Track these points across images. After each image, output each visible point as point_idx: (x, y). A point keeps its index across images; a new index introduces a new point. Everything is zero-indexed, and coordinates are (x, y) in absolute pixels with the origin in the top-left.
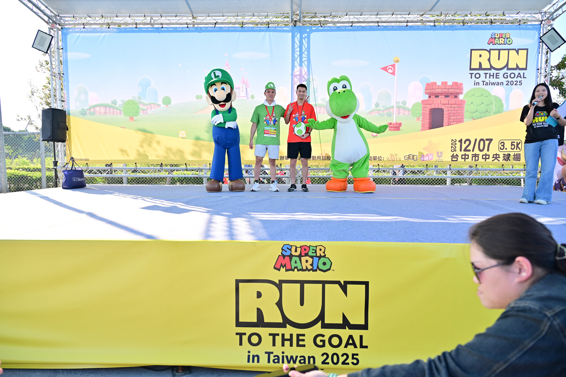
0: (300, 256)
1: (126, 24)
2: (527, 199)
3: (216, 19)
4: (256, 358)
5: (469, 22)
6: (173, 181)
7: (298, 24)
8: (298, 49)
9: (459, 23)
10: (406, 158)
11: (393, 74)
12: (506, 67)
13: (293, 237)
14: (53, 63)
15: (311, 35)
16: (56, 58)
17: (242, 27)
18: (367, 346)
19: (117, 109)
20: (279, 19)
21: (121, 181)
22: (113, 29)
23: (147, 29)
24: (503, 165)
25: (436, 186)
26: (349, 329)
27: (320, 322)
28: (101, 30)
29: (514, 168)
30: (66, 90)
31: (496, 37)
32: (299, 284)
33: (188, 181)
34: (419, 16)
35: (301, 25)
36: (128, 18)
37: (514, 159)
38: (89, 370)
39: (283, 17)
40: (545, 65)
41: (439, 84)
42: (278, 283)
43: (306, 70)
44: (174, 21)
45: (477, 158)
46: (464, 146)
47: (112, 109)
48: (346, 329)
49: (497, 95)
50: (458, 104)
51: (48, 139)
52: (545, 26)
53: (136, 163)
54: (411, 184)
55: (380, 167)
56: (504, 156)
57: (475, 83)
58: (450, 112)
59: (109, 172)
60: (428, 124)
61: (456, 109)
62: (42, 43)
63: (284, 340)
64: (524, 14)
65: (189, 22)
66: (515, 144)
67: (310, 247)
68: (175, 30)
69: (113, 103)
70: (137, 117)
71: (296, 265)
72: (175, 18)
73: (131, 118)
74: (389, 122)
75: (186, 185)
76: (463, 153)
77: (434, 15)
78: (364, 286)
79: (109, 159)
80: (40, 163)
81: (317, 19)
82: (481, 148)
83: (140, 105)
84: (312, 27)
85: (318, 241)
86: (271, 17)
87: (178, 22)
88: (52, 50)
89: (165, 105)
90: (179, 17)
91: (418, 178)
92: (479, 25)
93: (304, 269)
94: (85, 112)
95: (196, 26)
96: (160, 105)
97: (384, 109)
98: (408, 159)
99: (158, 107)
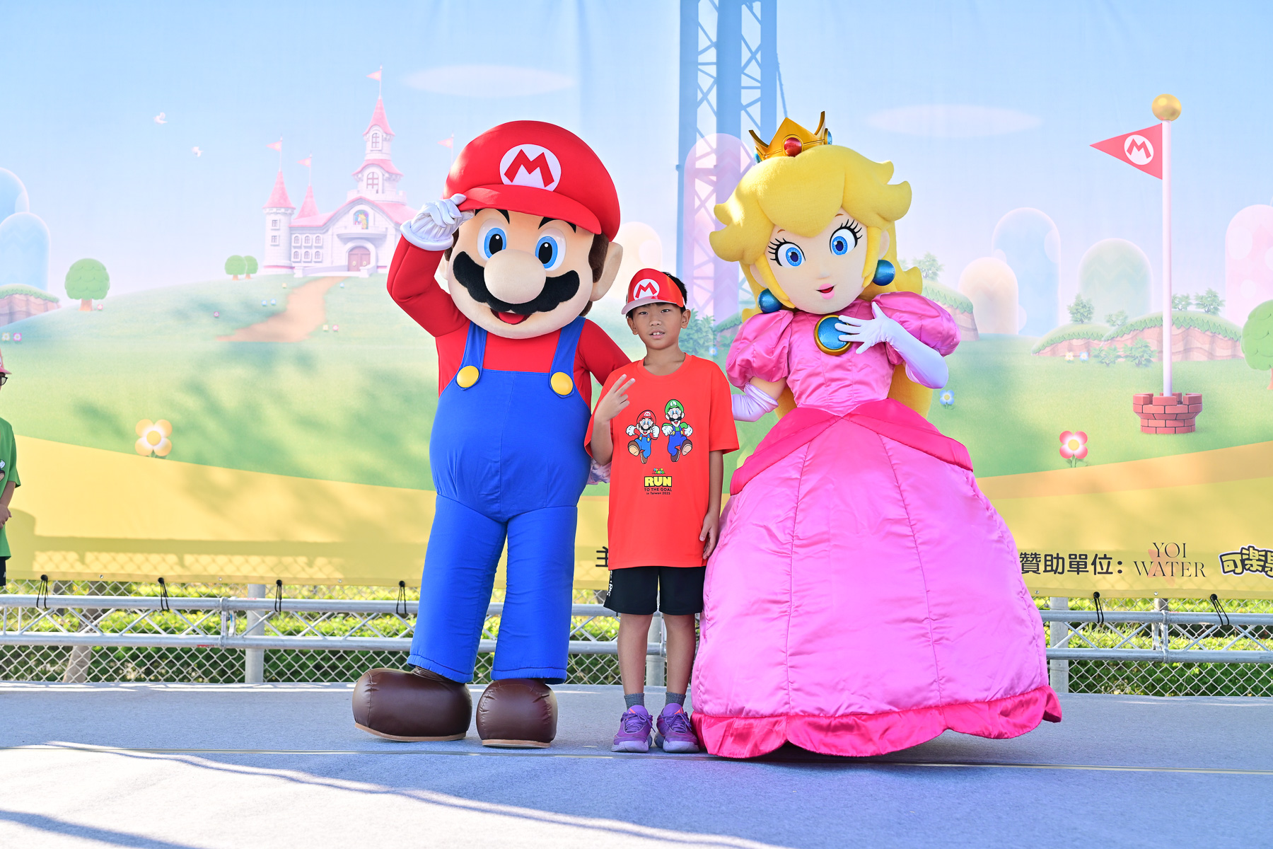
8: (711, 55)
10: (1230, 566)
11: (1154, 169)
33: (171, 665)
54: (1256, 690)
55: (1105, 606)
74: (1144, 392)
89: (79, 301)
96: (54, 301)
97: (1114, 329)
98: (1239, 570)
99: (47, 310)
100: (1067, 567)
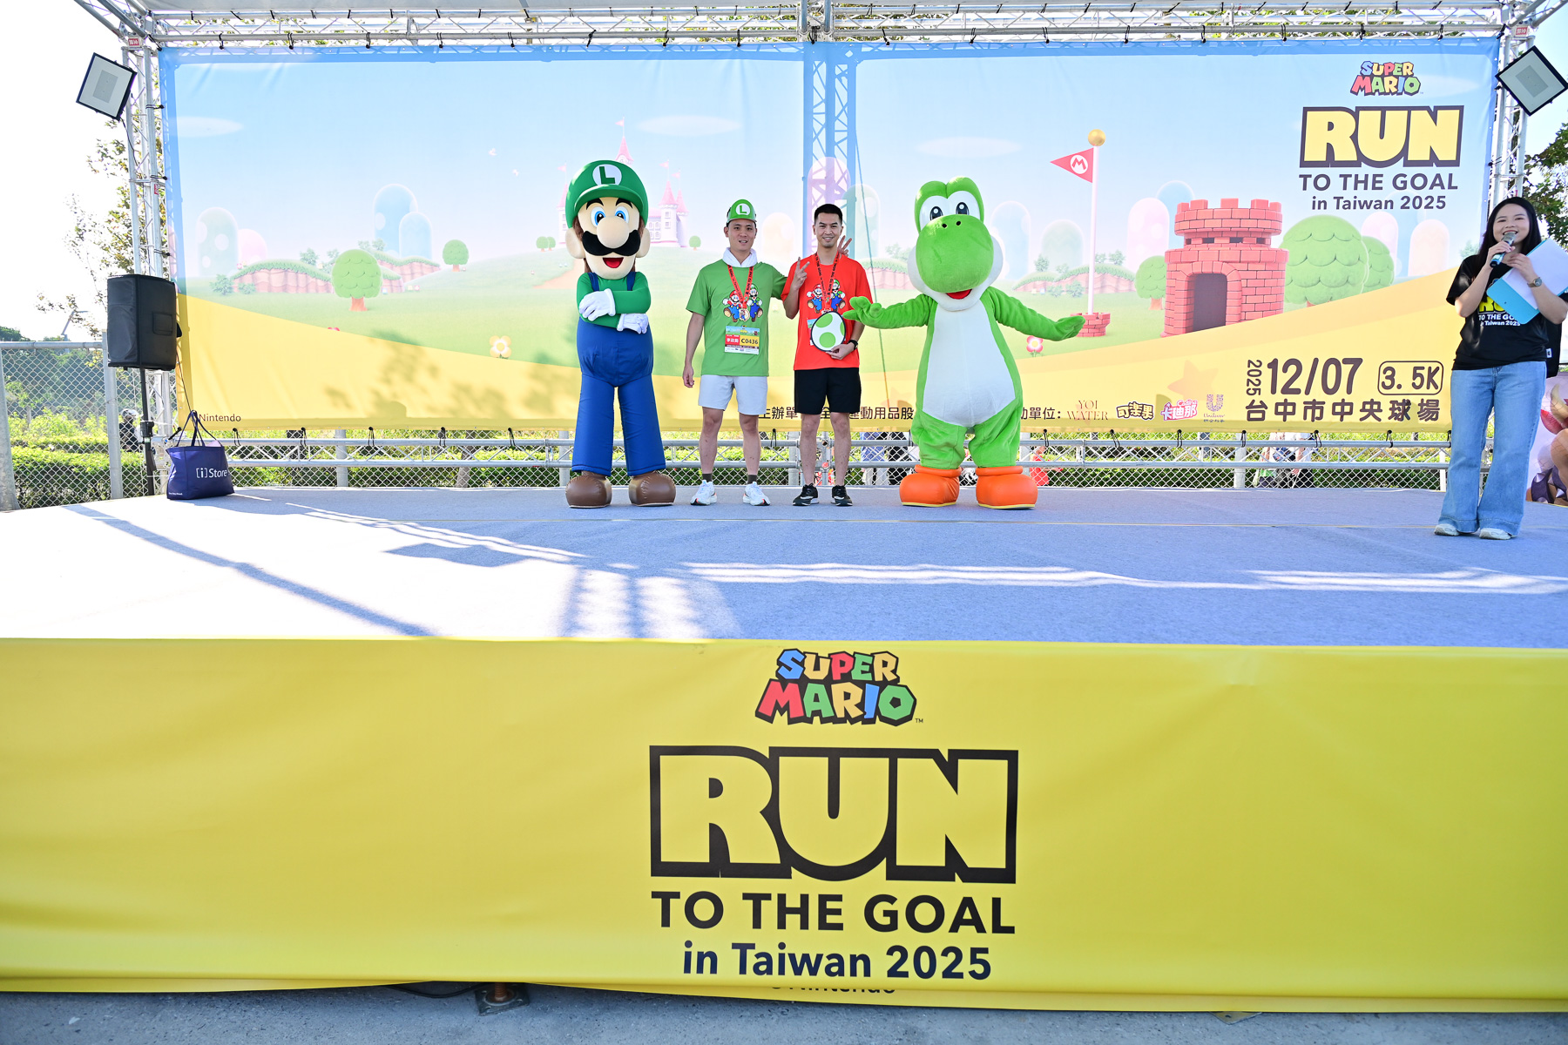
0: (828, 682)
1: (339, 36)
2: (1454, 524)
3: (591, 23)
4: (707, 961)
5: (1299, 32)
6: (476, 478)
7: (822, 35)
8: (822, 108)
9: (1273, 34)
10: (1122, 413)
11: (1087, 176)
12: (1402, 160)
13: (809, 630)
14: (135, 148)
15: (859, 68)
16: (146, 132)
17: (665, 45)
18: (1013, 928)
19: (316, 276)
20: (769, 24)
21: (331, 478)
22: (303, 52)
23: (399, 51)
24: (1390, 432)
25: (1205, 490)
26: (963, 881)
27: (884, 863)
28: (271, 52)
29: (1419, 440)
30: (173, 223)
31: (1375, 73)
32: (827, 759)
33: (516, 477)
34: (1160, 12)
35: (831, 39)
36: (345, 21)
37: (1421, 415)
38: (248, 996)
39: (781, 16)
40: (1511, 153)
41: (1214, 204)
42: (768, 757)
43: (844, 167)
44: (475, 27)
45: (1318, 413)
46: (1283, 379)
47: (304, 276)
48: (954, 880)
49: (1375, 236)
50: (1266, 263)
51: (127, 361)
52: (1512, 42)
53: (371, 429)
54: (1136, 484)
55: (1050, 439)
56: (1393, 406)
57: (1314, 202)
58: (1244, 282)
59: (296, 452)
60: (1182, 317)
61: (1262, 275)
62: (103, 91)
63: (783, 910)
64: (1453, 10)
65: (515, 30)
66: (1425, 373)
67: (856, 655)
68: (478, 54)
69: (304, 259)
70: (372, 298)
71: (816, 706)
72: (476, 20)
73: (358, 302)
75: (513, 489)
76: (1280, 397)
77: (1201, 13)
78: (1005, 763)
79: (295, 416)
80: (106, 430)
81: (874, 24)
82: (1331, 385)
83: (380, 266)
84: (860, 45)
85: (877, 639)
86: (746, 18)
87: (485, 31)
88: (134, 110)
89: (452, 266)
90: (488, 17)
91: (1154, 468)
92: (1326, 38)
93: (838, 716)
94: (228, 286)
95: (536, 42)
96: (437, 266)
97: (1060, 274)
98: (1127, 415)
99: (433, 271)
100: (1029, 415)
